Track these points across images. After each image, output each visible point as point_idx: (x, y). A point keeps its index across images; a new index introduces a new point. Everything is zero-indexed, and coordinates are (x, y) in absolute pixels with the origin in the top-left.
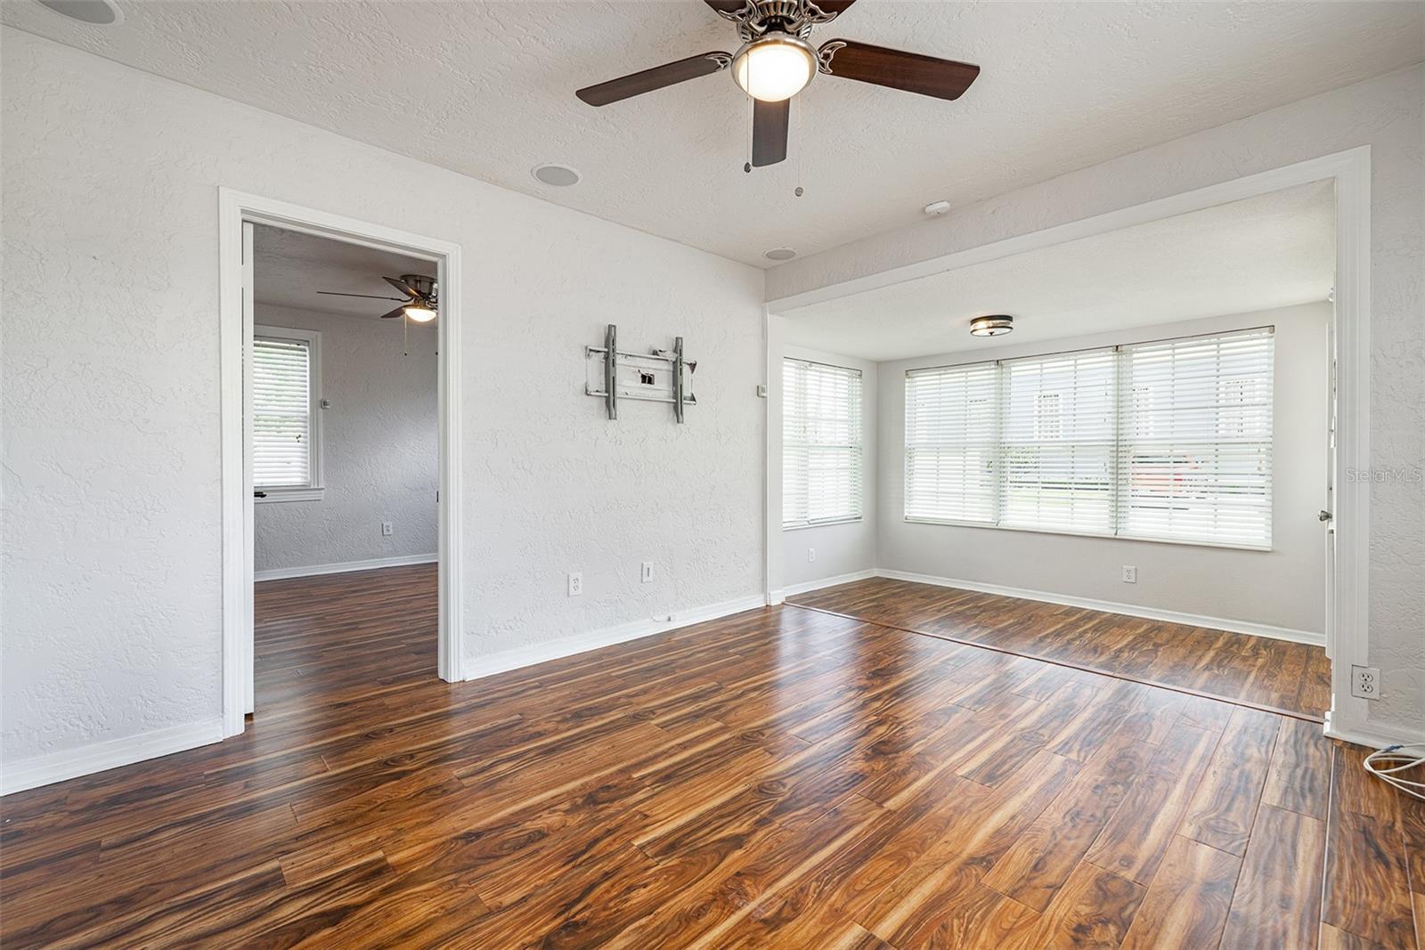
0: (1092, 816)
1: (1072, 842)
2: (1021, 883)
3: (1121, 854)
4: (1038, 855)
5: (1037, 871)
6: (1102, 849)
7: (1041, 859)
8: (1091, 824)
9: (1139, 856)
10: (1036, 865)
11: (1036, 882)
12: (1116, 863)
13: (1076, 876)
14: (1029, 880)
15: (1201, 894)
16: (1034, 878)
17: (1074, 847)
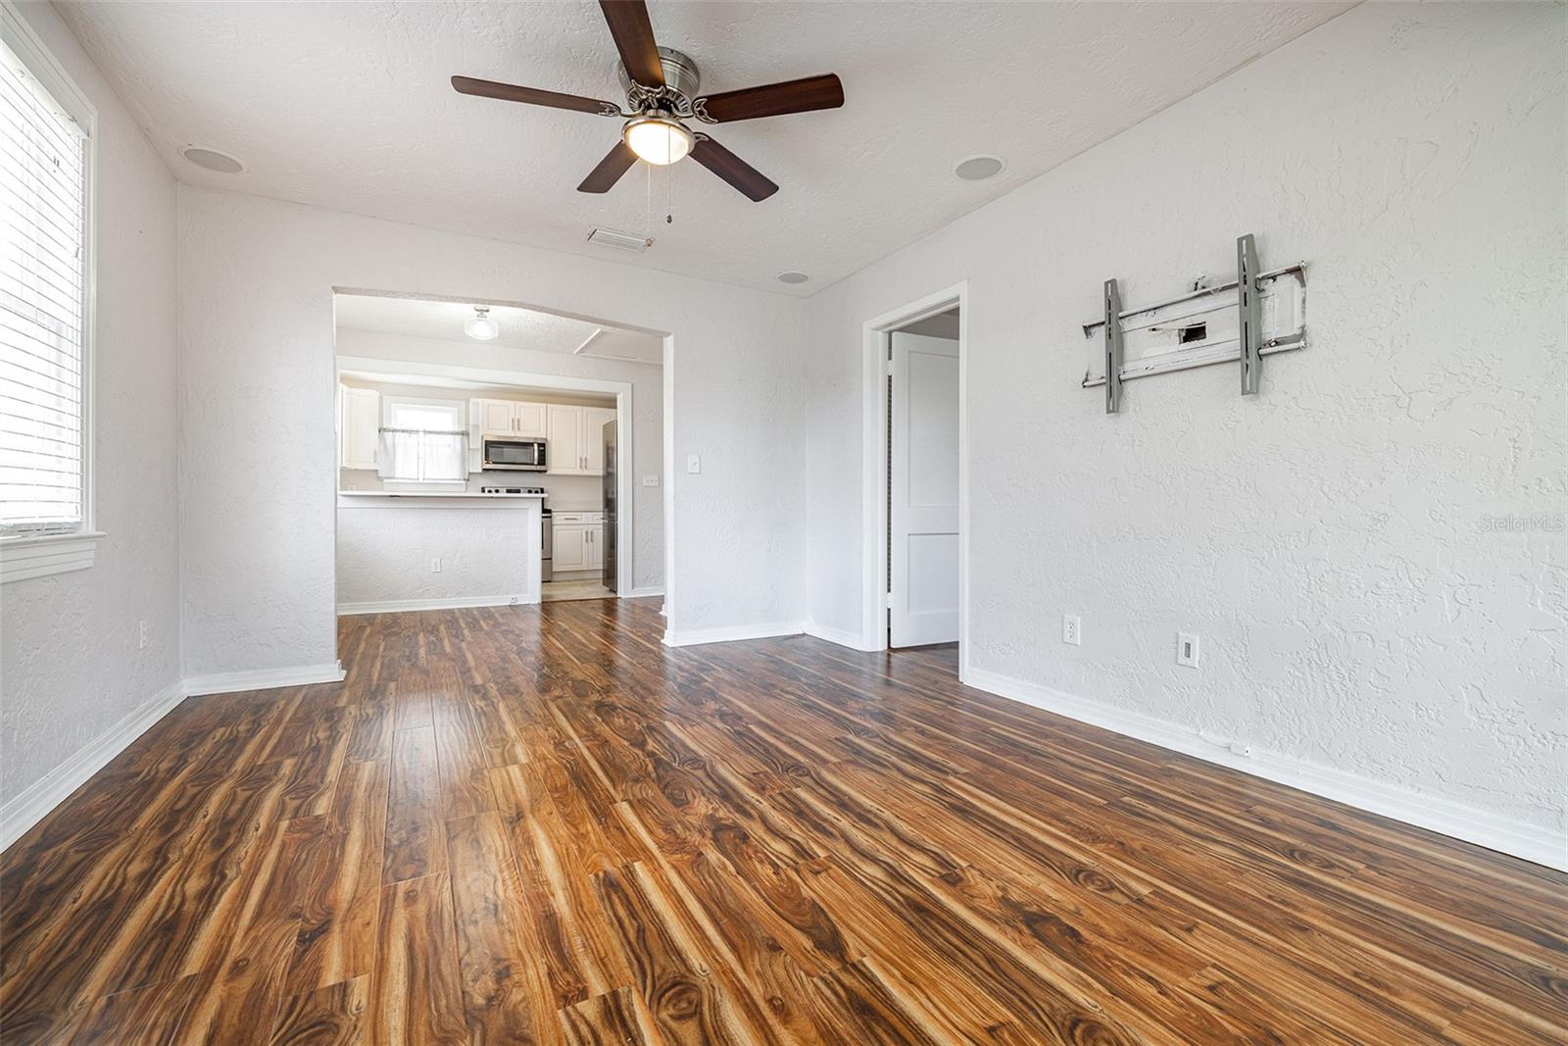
0: (476, 922)
1: (469, 880)
2: (475, 826)
3: (420, 900)
4: (484, 849)
5: (473, 840)
6: (440, 893)
7: (480, 847)
8: (470, 912)
9: (403, 911)
10: (478, 842)
11: (466, 833)
12: (419, 888)
13: (444, 856)
14: (473, 831)
15: (332, 914)
16: (470, 834)
17: (464, 877)
